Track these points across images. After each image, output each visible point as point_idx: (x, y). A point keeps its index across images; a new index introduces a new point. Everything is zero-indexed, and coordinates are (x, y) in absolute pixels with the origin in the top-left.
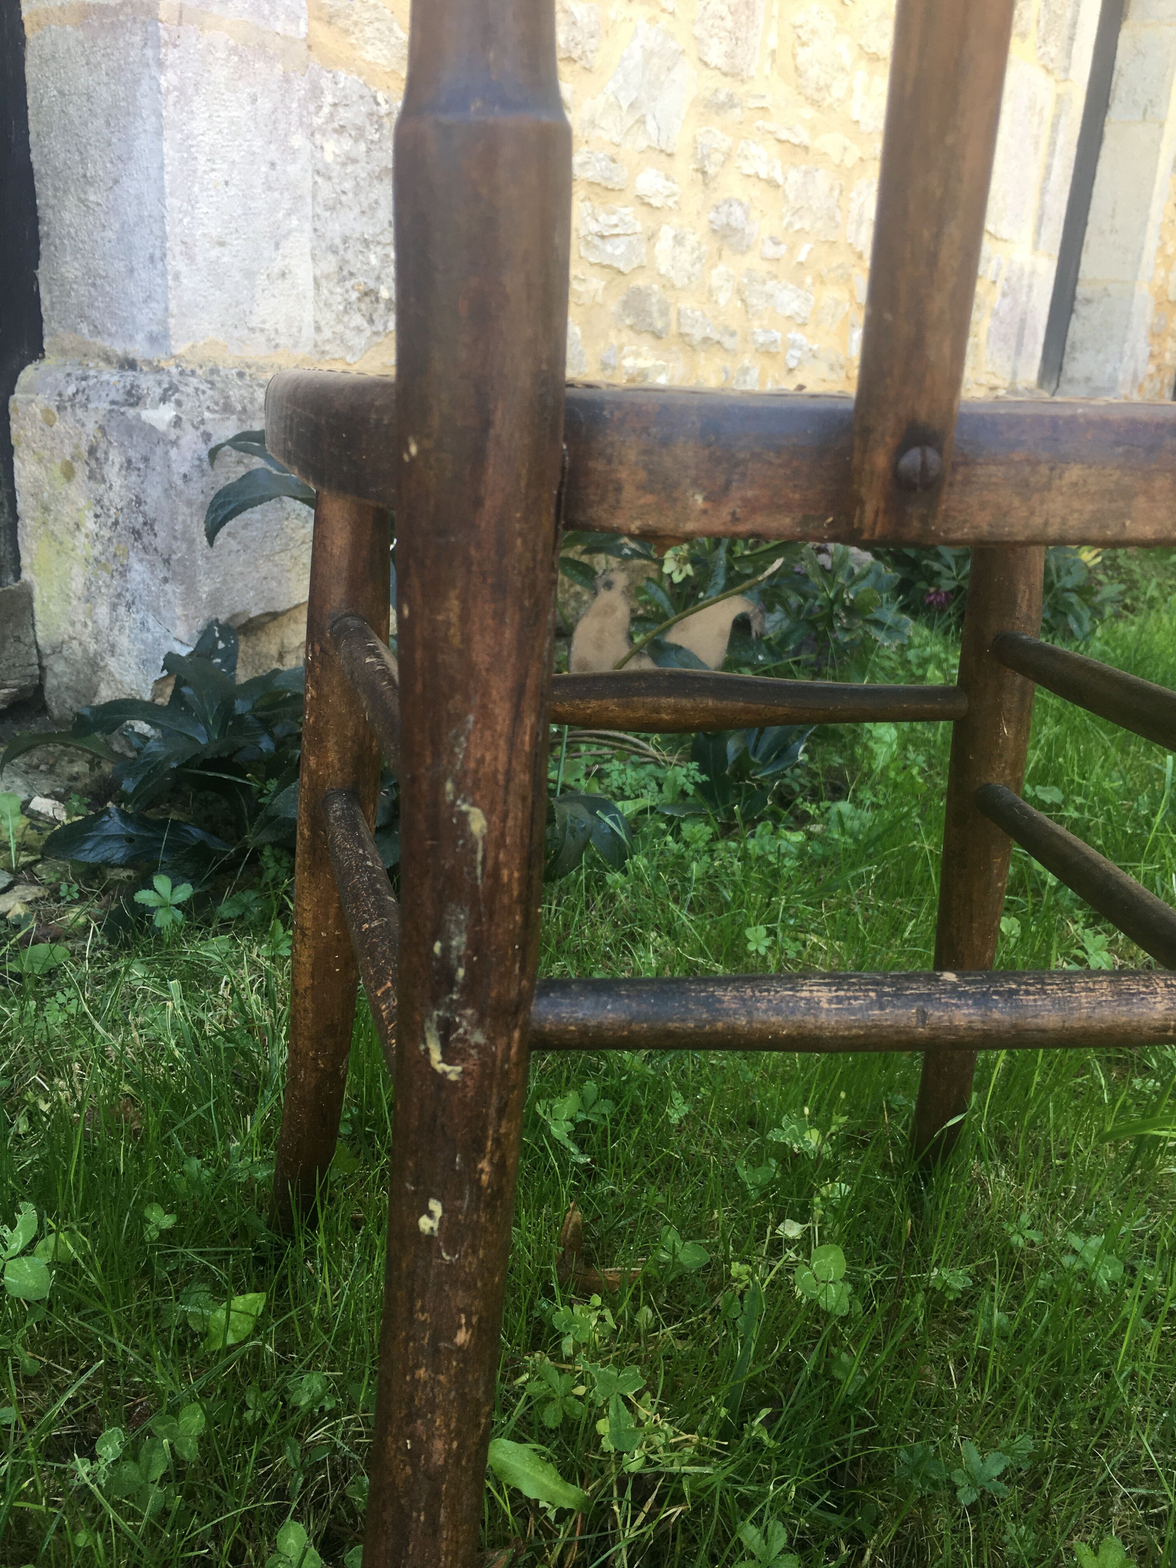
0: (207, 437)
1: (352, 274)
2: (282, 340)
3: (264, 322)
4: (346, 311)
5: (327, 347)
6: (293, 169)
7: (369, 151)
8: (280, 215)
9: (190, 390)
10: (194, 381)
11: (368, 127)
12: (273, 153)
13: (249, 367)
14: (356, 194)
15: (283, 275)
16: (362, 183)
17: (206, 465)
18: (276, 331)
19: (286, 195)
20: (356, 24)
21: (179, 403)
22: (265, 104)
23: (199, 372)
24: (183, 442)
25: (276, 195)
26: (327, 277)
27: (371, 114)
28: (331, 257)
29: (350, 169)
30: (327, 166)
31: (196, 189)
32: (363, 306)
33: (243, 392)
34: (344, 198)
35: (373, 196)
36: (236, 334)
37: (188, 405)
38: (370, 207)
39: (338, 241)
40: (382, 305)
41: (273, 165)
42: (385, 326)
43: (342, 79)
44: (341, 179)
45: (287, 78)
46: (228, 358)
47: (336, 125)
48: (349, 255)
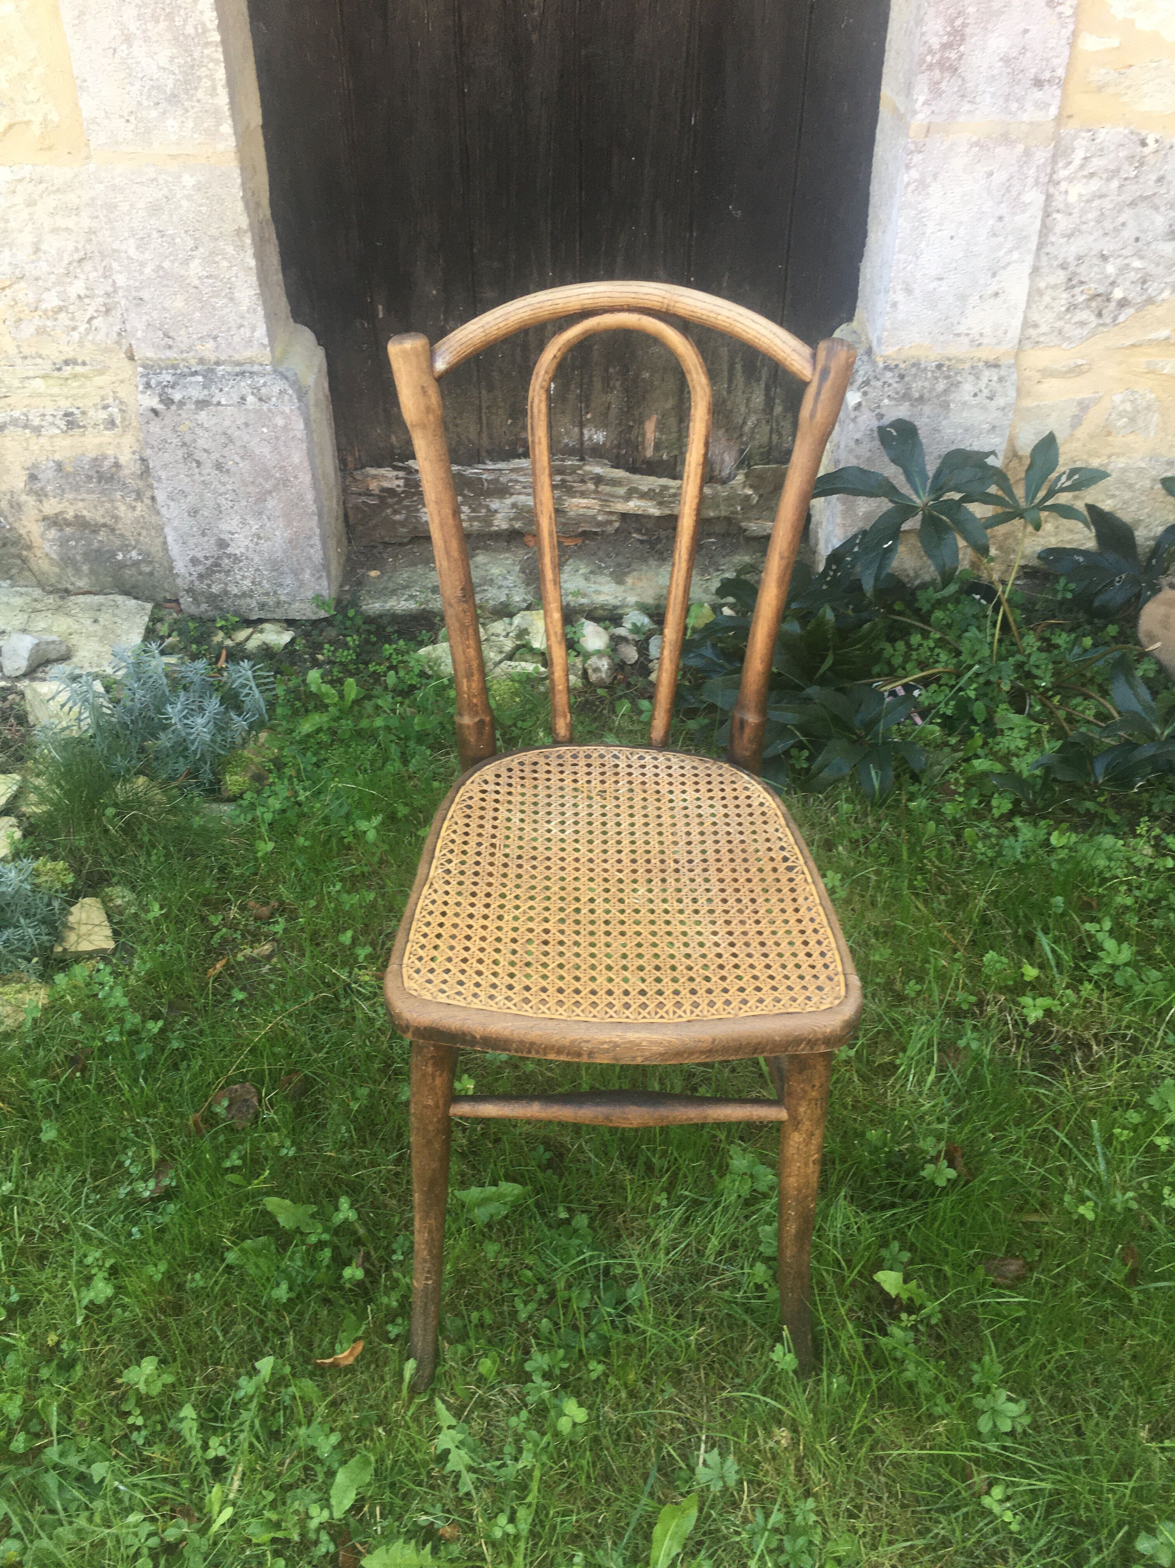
0: (880, 416)
1: (1082, 283)
2: (985, 341)
3: (970, 329)
4: (1068, 310)
5: (1042, 339)
6: (1020, 219)
7: (1121, 186)
8: (1001, 253)
9: (879, 384)
10: (889, 374)
11: (1126, 166)
12: (1003, 209)
13: (949, 360)
14: (1098, 222)
15: (996, 294)
16: (1107, 212)
17: (876, 435)
18: (981, 335)
19: (1010, 238)
20: (1129, 87)
21: (865, 394)
22: (1000, 177)
23: (902, 366)
24: (859, 420)
25: (1001, 239)
26: (1054, 287)
27: (1131, 158)
28: (1060, 272)
29: (1095, 204)
30: (1067, 205)
31: (923, 245)
32: (1094, 304)
33: (927, 384)
34: (1084, 227)
35: (1121, 220)
36: (941, 338)
37: (872, 394)
38: (1116, 230)
39: (1071, 259)
40: (1113, 304)
41: (1001, 218)
42: (1115, 318)
43: (1102, 135)
44: (1083, 212)
45: (1027, 153)
46: (931, 355)
47: (1086, 173)
48: (1082, 269)
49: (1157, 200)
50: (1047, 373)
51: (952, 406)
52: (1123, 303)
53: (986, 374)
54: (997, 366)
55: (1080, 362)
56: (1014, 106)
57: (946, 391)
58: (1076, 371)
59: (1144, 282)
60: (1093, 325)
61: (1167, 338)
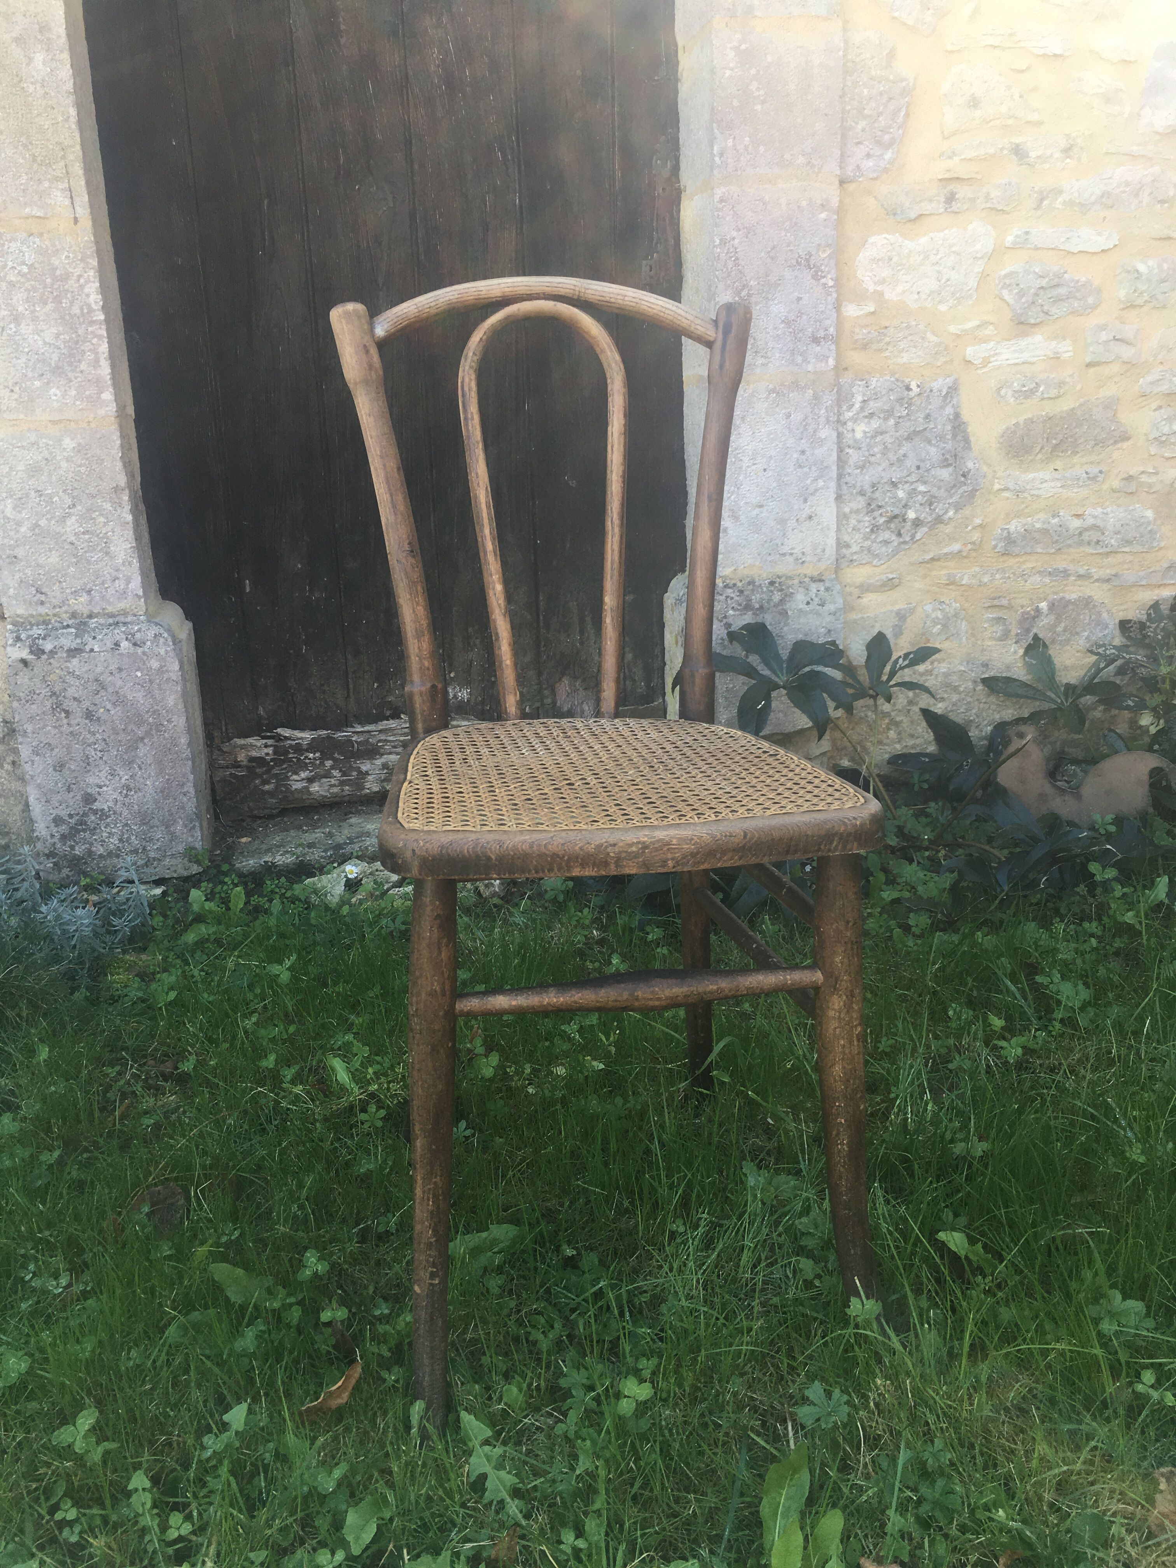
1: (880, 507)
2: (808, 559)
3: (792, 549)
4: (872, 530)
5: (855, 557)
6: (819, 452)
7: (897, 424)
8: (808, 482)
10: (729, 591)
11: (897, 407)
12: (804, 444)
13: (779, 577)
14: (884, 454)
16: (889, 446)
17: (726, 643)
18: (803, 553)
19: (814, 468)
20: (888, 343)
22: (797, 417)
23: (739, 584)
25: (806, 470)
26: (857, 511)
27: (900, 400)
28: (860, 498)
29: (878, 439)
30: (855, 441)
32: (892, 525)
33: (764, 596)
34: (872, 459)
35: (902, 452)
36: (769, 558)
38: (899, 460)
39: (867, 487)
40: (909, 524)
41: (803, 452)
42: (913, 537)
43: (874, 383)
44: (870, 447)
45: (816, 397)
46: (762, 572)
47: (866, 414)
48: (877, 494)
49: (928, 435)
50: (865, 588)
51: (790, 613)
52: (917, 523)
53: (814, 587)
54: (821, 581)
55: (891, 576)
56: (799, 359)
57: (782, 601)
58: (889, 585)
59: (931, 504)
60: (895, 544)
61: (960, 552)
